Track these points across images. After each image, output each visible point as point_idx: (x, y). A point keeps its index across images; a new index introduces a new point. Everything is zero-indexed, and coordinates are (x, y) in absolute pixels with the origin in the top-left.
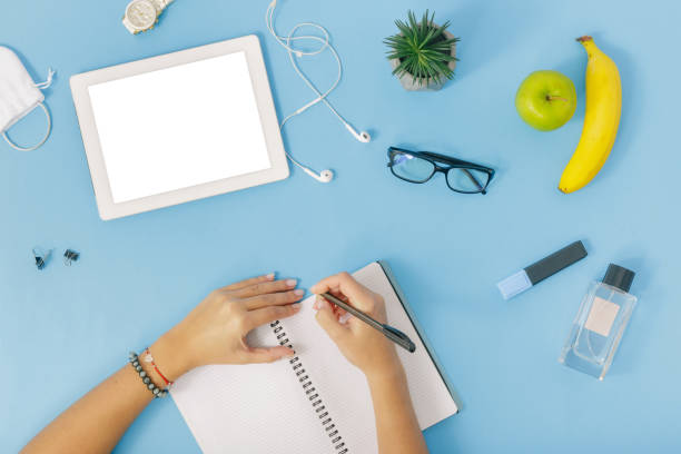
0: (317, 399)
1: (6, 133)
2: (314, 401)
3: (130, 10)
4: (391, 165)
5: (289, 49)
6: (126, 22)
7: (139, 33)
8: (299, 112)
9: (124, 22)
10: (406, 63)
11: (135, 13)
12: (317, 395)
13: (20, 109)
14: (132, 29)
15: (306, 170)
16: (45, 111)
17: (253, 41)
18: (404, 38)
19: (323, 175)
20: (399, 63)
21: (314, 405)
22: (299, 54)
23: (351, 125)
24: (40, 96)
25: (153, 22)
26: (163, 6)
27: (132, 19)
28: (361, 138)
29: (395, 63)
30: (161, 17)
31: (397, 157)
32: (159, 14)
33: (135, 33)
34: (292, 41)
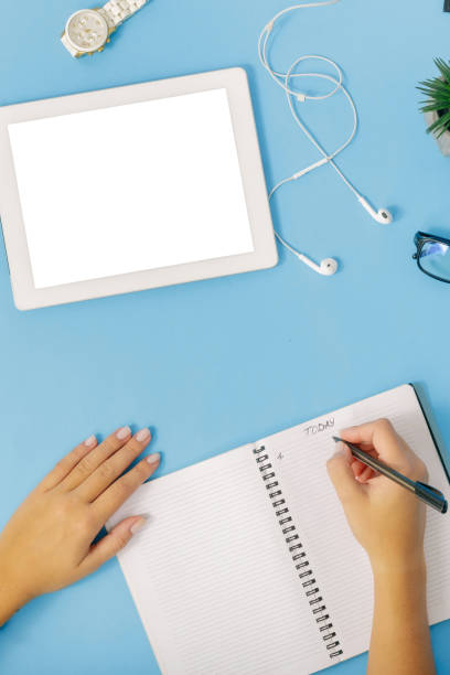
0: (304, 560)
2: (298, 562)
3: (72, 25)
4: (418, 256)
5: (287, 90)
6: (66, 40)
7: (84, 55)
8: (295, 176)
9: (64, 39)
10: (446, 118)
11: (79, 29)
12: (303, 554)
14: (73, 49)
15: (301, 257)
17: (238, 76)
18: (446, 83)
19: (324, 264)
20: (437, 118)
21: (298, 567)
22: (301, 97)
23: (366, 198)
25: (101, 43)
26: (117, 20)
27: (74, 36)
28: (379, 218)
29: (432, 116)
30: (114, 35)
31: (427, 246)
32: (111, 31)
33: (78, 56)
34: (292, 79)
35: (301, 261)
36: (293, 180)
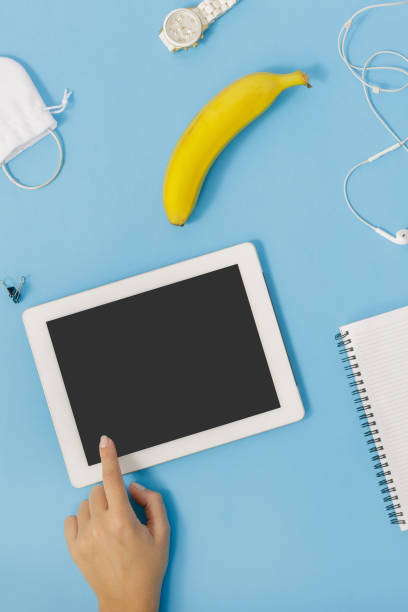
1: (7, 166)
3: (170, 22)
5: (364, 83)
6: (164, 36)
7: (180, 50)
8: (370, 160)
9: (161, 37)
11: (176, 26)
13: (26, 137)
14: (171, 45)
15: (379, 231)
16: (58, 142)
19: (399, 235)
22: (376, 90)
24: (51, 122)
25: (196, 40)
26: (210, 19)
27: (171, 32)
30: (207, 32)
32: (205, 28)
33: (174, 50)
34: (368, 71)
35: (378, 235)
36: (368, 163)
